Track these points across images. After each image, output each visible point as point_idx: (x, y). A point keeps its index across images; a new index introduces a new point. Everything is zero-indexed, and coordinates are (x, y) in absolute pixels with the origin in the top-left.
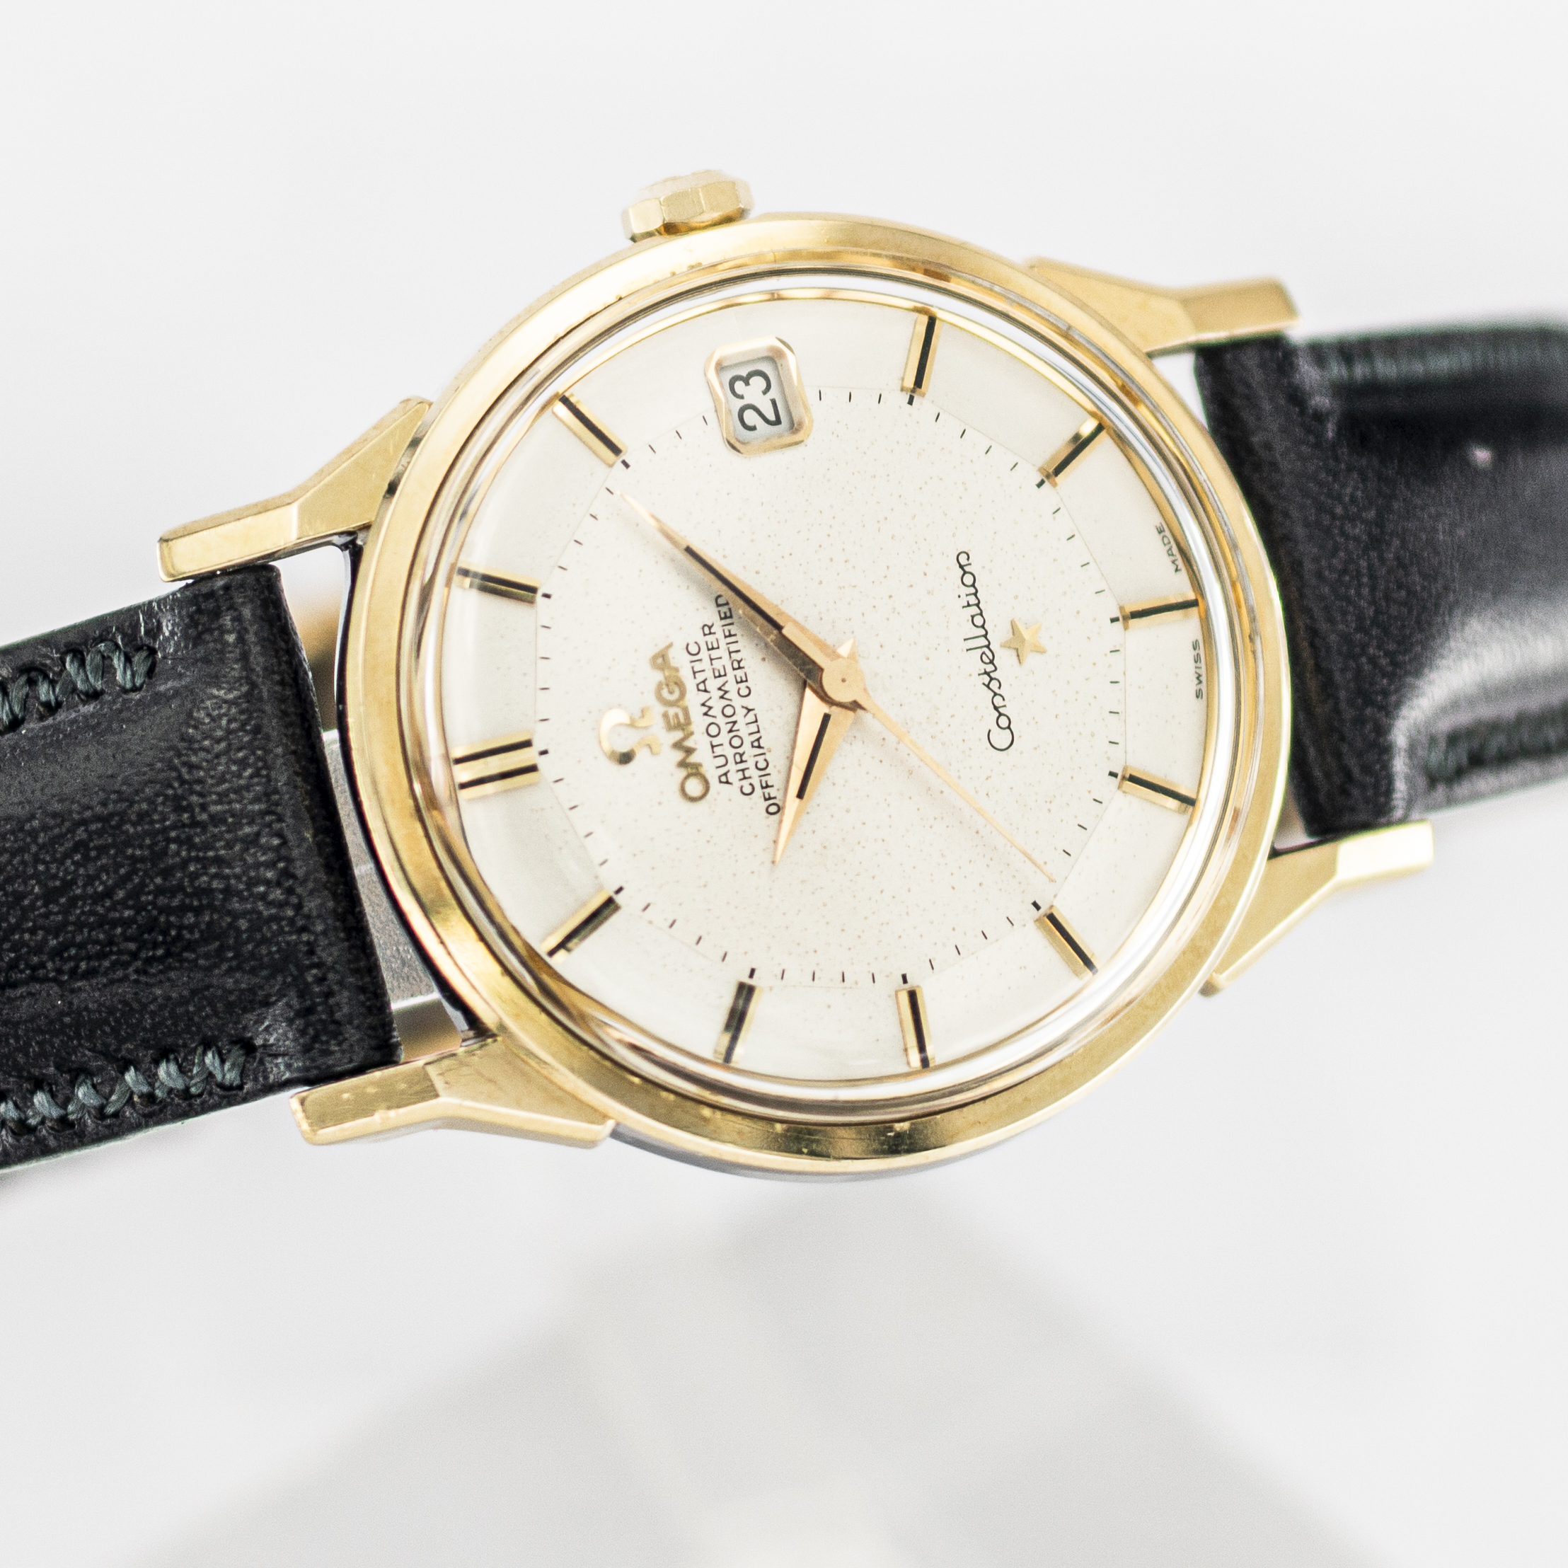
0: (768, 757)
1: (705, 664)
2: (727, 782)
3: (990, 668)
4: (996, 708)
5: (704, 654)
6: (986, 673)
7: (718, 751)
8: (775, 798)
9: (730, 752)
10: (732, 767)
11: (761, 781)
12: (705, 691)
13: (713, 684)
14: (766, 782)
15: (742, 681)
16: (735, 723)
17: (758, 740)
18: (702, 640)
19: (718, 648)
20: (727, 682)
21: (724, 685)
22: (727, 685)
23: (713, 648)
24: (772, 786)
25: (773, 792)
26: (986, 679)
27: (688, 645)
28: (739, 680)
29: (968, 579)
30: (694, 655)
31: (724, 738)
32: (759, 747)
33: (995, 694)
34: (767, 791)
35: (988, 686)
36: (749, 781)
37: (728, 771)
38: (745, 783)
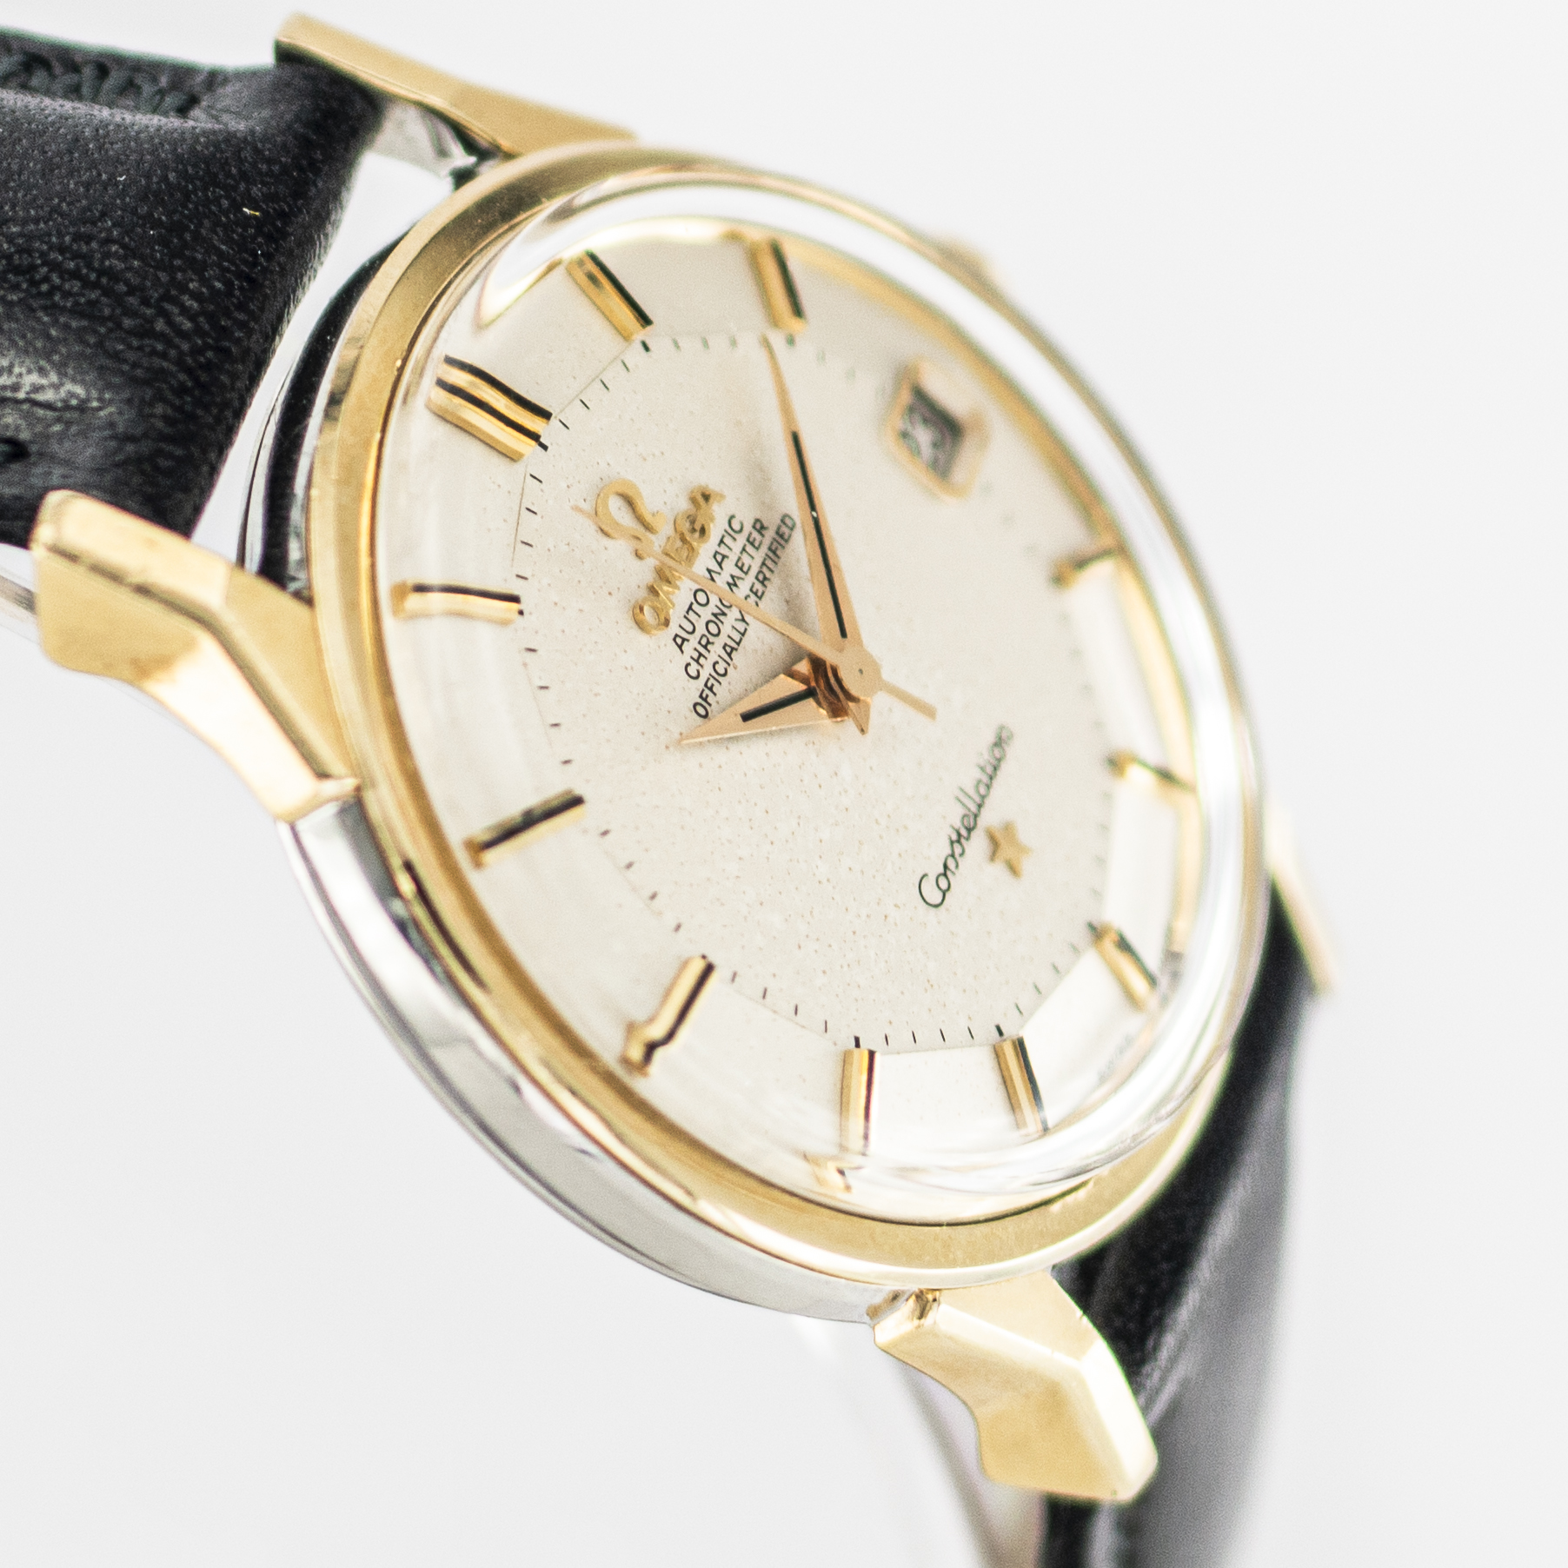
0: (730, 670)
1: (736, 548)
2: (680, 647)
3: (964, 832)
4: (946, 867)
5: (741, 540)
6: (959, 835)
7: (692, 616)
8: (710, 705)
9: (701, 630)
10: (693, 641)
11: (708, 679)
12: (720, 564)
13: (729, 567)
14: (713, 685)
15: (756, 594)
16: (724, 614)
17: (733, 649)
18: (748, 528)
19: (757, 549)
20: (743, 579)
21: (739, 578)
22: (741, 581)
23: (752, 544)
24: (715, 694)
25: (711, 699)
26: (954, 837)
27: (732, 517)
28: (754, 590)
29: (997, 753)
30: (732, 530)
31: (706, 613)
32: (729, 655)
33: (953, 855)
34: (707, 691)
35: (952, 843)
36: (699, 668)
37: (688, 640)
38: (694, 664)
